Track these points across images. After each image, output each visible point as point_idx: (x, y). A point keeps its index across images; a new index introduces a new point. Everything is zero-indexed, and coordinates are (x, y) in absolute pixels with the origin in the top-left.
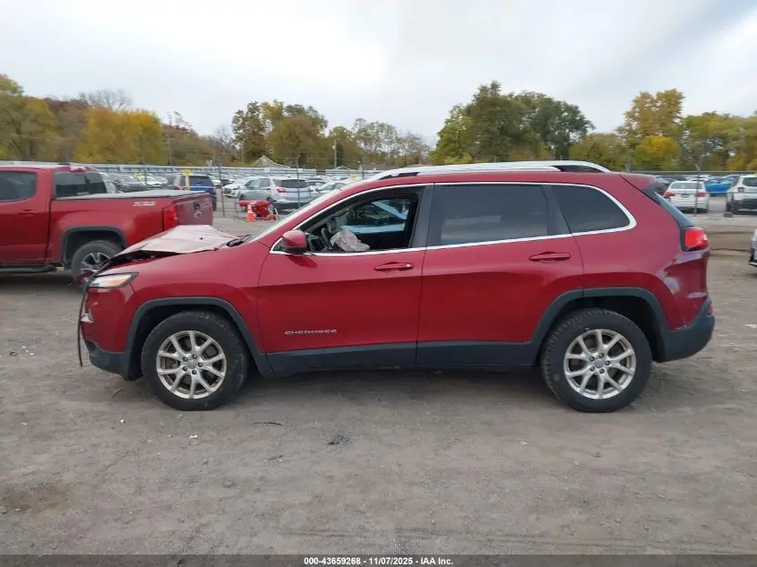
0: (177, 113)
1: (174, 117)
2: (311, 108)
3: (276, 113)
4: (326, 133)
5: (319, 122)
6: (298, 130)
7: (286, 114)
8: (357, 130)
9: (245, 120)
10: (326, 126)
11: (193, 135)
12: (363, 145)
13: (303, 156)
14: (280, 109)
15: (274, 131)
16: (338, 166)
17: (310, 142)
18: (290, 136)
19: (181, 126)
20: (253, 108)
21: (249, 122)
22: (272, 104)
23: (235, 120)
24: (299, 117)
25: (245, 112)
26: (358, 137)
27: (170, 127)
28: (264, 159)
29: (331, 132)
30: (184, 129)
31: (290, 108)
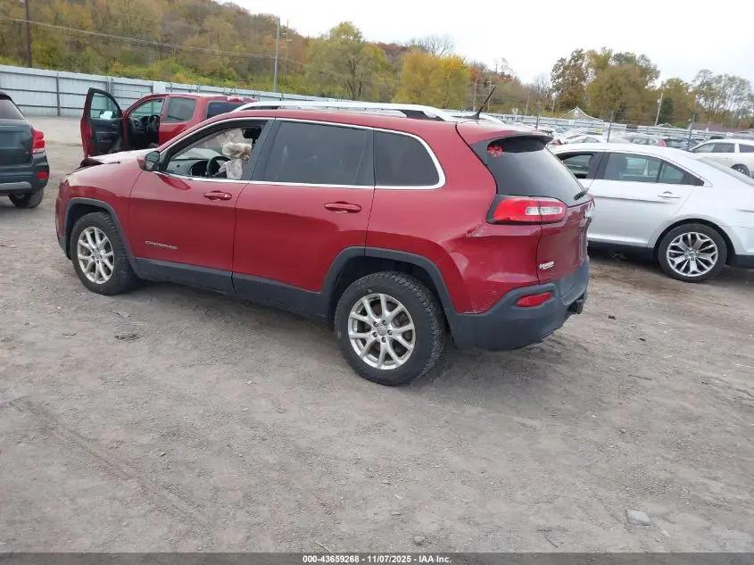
0: (504, 60)
1: (501, 63)
2: (643, 56)
3: (601, 62)
4: (657, 84)
5: (649, 72)
6: (622, 80)
7: (612, 63)
8: (698, 83)
9: (566, 68)
10: (657, 77)
11: (516, 82)
12: (702, 100)
13: (623, 108)
14: (608, 56)
15: (595, 81)
16: (660, 122)
17: (633, 94)
18: (611, 86)
19: (506, 73)
20: (578, 56)
21: (570, 72)
22: (599, 52)
23: (556, 68)
24: (626, 66)
25: (568, 60)
26: (698, 91)
27: (495, 73)
28: (577, 111)
29: (663, 85)
30: (509, 76)
31: (619, 57)
